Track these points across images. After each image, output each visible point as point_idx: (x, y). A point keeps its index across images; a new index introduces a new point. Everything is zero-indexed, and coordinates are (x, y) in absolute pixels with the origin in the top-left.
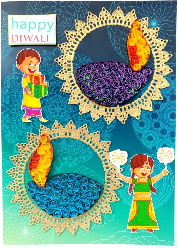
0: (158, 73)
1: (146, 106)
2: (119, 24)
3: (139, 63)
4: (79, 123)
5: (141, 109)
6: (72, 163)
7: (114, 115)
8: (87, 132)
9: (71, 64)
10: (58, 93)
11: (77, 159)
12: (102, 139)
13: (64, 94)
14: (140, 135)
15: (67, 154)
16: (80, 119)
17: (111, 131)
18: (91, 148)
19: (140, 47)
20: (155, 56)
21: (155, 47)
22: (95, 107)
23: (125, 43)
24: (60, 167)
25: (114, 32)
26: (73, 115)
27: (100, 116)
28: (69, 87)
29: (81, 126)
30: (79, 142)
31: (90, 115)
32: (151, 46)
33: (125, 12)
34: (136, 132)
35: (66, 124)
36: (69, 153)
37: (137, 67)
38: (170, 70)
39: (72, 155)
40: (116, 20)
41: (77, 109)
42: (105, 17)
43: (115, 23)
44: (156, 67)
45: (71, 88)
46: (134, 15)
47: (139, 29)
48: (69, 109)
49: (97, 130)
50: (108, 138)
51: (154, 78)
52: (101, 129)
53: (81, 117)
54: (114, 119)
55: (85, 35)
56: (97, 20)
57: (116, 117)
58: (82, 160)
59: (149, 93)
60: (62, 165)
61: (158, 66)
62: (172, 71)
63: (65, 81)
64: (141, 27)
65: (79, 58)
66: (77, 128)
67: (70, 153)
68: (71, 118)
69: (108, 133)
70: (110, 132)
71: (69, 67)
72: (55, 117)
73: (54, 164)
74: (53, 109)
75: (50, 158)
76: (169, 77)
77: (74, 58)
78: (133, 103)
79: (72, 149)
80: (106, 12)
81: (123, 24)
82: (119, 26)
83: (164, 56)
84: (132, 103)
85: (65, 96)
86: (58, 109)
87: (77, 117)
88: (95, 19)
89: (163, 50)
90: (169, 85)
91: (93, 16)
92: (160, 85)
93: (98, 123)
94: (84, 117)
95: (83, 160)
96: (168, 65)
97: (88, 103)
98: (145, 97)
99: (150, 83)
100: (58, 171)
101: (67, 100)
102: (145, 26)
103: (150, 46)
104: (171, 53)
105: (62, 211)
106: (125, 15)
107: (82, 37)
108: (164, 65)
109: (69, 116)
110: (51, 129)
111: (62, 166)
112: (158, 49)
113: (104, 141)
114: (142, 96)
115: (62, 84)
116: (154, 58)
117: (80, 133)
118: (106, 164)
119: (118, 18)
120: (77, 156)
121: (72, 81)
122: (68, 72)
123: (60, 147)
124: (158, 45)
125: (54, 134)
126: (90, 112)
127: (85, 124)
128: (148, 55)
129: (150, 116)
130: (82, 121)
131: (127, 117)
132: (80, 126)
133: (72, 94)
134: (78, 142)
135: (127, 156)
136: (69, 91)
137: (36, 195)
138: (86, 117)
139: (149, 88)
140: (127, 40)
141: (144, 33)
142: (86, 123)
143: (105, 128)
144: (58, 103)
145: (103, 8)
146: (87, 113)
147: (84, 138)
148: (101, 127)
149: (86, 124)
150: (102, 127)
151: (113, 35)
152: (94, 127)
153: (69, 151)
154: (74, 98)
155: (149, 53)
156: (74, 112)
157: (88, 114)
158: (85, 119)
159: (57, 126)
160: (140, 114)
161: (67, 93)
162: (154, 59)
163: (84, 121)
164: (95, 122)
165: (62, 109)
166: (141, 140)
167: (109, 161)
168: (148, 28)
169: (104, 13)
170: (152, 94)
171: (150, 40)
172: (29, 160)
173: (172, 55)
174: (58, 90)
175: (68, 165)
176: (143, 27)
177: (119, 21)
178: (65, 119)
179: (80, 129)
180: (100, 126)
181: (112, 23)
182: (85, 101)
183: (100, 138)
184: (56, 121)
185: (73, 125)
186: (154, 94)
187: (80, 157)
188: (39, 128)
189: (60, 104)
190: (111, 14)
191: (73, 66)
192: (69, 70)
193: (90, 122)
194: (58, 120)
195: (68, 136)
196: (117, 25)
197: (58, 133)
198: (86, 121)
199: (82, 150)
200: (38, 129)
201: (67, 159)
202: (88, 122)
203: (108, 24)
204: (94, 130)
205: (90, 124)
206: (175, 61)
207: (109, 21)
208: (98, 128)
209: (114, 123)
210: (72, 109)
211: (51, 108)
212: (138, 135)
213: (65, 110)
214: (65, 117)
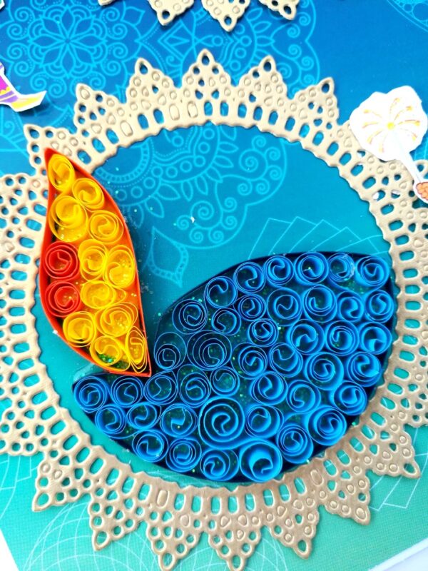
4: (176, 62)
6: (219, 228)
8: (221, 80)
11: (231, 202)
12: (293, 83)
15: (183, 199)
16: (172, 46)
17: (311, 40)
18: (266, 133)
24: (181, 262)
26: (140, 40)
29: (191, 68)
30: (209, 134)
31: (201, 12)
34: (403, 8)
35: (127, 84)
36: (188, 192)
39: (206, 193)
41: (143, 12)
49: (255, 59)
50: (313, 72)
53: (172, 36)
58: (255, 196)
60: (182, 253)
66: (177, 83)
67: (195, 189)
68: (134, 56)
69: (304, 55)
70: (309, 45)
72: (68, 75)
73: (147, 263)
74: (50, 48)
75: (119, 238)
79: (196, 171)
86: (68, 41)
87: (159, 41)
93: (249, 32)
94: (182, 30)
95: (260, 197)
100: (179, 283)
105: (273, 440)
109: (124, 49)
110: (73, 129)
111: (187, 257)
113: (304, 88)
117: (198, 94)
118: (357, 169)
120: (228, 189)
123: (141, 184)
125: (95, 142)
127: (198, 53)
130: (183, 48)
132: (185, 70)
134: (203, 133)
135: (420, 101)
137: (131, 425)
138: (191, 29)
142: (199, 48)
143: (283, 42)
144: (57, 19)
147: (224, 108)
148: (267, 41)
149: (205, 51)
150: (273, 41)
152: (240, 53)
153: (186, 185)
156: (138, 27)
157: (194, 12)
158: (193, 37)
159: (91, 105)
163: (189, 45)
167: (360, 155)
172: (35, 291)
175: (206, 242)
178: (111, 66)
179: (190, 82)
180: (260, 41)
183: (285, 81)
184: (79, 86)
185: (154, 76)
187: (242, 190)
188: (24, 144)
189: (67, 19)
193: (217, 41)
194: (86, 81)
195: (154, 128)
197: (109, 132)
198: (200, 41)
199: (234, 157)
200: (22, 151)
201: (193, 219)
202: (209, 41)
204: (244, 61)
205: (220, 48)
208: (259, 47)
209: (310, 7)
210: (122, 20)
211: (37, 49)
212: (416, 16)
213: (98, 33)
214: (111, 57)
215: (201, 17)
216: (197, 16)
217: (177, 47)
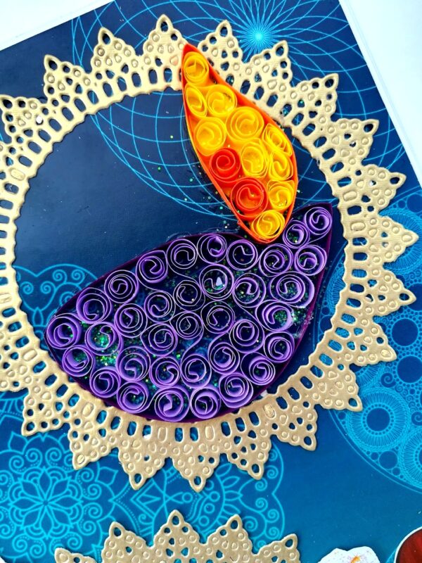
0: (354, 210)
1: (363, 348)
2: (132, 91)
3: (270, 207)
4: (148, 520)
5: (354, 367)
7: (263, 431)
8: (192, 535)
9: (20, 316)
10: (18, 443)
12: (257, 538)
13: (43, 439)
14: (389, 459)
16: (144, 504)
17: (277, 494)
19: (244, 142)
20: (316, 153)
21: (300, 116)
22: (178, 436)
23: (185, 151)
25: (128, 128)
26: (114, 500)
27: (211, 460)
28: (48, 404)
29: (162, 528)
31: (172, 471)
32: (287, 121)
33: (135, 40)
34: (370, 456)
37: (269, 226)
38: (395, 180)
40: (113, 83)
41: (116, 472)
42: (70, 90)
43: (118, 95)
44: (336, 190)
45: (58, 405)
46: (174, 36)
47: (213, 78)
48: (85, 485)
49: (224, 515)
50: (278, 525)
51: (348, 233)
52: (236, 503)
53: (144, 494)
54: (272, 447)
55: (23, 186)
56: (45, 111)
57: (273, 438)
59: (355, 295)
61: (344, 181)
62: (403, 178)
63: (25, 391)
64: (217, 67)
65: (37, 283)
66: (148, 541)
68: (109, 515)
69: (270, 507)
70: (275, 498)
71: (16, 334)
72: (47, 536)
74: (29, 510)
76: (401, 205)
77: (20, 292)
78: (313, 358)
80: (66, 69)
81: (146, 87)
82: (132, 98)
83: (347, 136)
84: (311, 357)
85: (49, 443)
86: (46, 503)
87: (132, 500)
88: (34, 112)
89: (334, 118)
90: (415, 237)
91: (21, 104)
92: (381, 250)
93: (218, 488)
94: (154, 487)
96: (376, 162)
97: (149, 433)
98: (348, 318)
99: (344, 259)
101: (64, 456)
102: (230, 58)
103: (280, 121)
104: (369, 117)
106: (139, 52)
107: (17, 199)
108: (364, 169)
109: (99, 509)
112: (314, 120)
113: (269, 542)
114: (335, 319)
115: (20, 404)
116: (315, 160)
117: (169, 552)
119: (118, 73)
121: (50, 380)
122: (19, 351)
124: (309, 105)
126: (168, 462)
127: (170, 512)
128: (291, 158)
129: (396, 376)
130: (154, 507)
131: (311, 417)
132: (156, 530)
133: (73, 427)
136: (54, 421)
138: (162, 487)
139: (348, 278)
140: (187, 136)
141: (237, 84)
142: (171, 506)
143: (250, 494)
144: (35, 481)
145: (47, 57)
146: (158, 472)
148: (235, 496)
149: (175, 512)
150: (241, 495)
151: (126, 143)
152: (209, 509)
154: (86, 437)
155: (291, 151)
156: (111, 486)
157: (165, 472)
158: (165, 495)
160: (356, 388)
161: (51, 432)
162: (316, 162)
163: (160, 503)
164: (204, 489)
165: (61, 496)
166: (397, 477)
168: (243, 60)
169: (59, 74)
170: (369, 296)
171: (272, 101)
173: (376, 123)
174: (13, 434)
176: (225, 66)
177: (128, 78)
178: (87, 527)
179: (160, 539)
180: (229, 496)
181: (104, 101)
182: (131, 430)
183: (250, 536)
184: (57, 550)
185: (128, 537)
186: (374, 290)
189: (45, 482)
190: (88, 70)
191: (31, 323)
192: (21, 342)
193: (187, 498)
196: (126, 97)
198: (171, 498)
202: (179, 498)
203: (91, 109)
204: (212, 517)
206: (395, 139)
207: (91, 94)
208: (226, 502)
209: (278, 460)
210: (96, 480)
211: (17, 512)
212: (382, 465)
213: (74, 494)
214: (86, 518)
215: (172, 475)
216: (168, 475)
217: (148, 505)
